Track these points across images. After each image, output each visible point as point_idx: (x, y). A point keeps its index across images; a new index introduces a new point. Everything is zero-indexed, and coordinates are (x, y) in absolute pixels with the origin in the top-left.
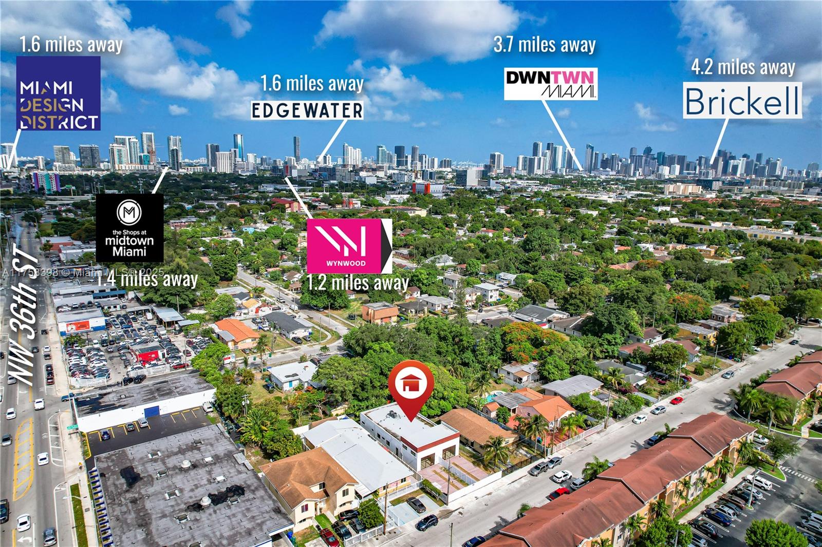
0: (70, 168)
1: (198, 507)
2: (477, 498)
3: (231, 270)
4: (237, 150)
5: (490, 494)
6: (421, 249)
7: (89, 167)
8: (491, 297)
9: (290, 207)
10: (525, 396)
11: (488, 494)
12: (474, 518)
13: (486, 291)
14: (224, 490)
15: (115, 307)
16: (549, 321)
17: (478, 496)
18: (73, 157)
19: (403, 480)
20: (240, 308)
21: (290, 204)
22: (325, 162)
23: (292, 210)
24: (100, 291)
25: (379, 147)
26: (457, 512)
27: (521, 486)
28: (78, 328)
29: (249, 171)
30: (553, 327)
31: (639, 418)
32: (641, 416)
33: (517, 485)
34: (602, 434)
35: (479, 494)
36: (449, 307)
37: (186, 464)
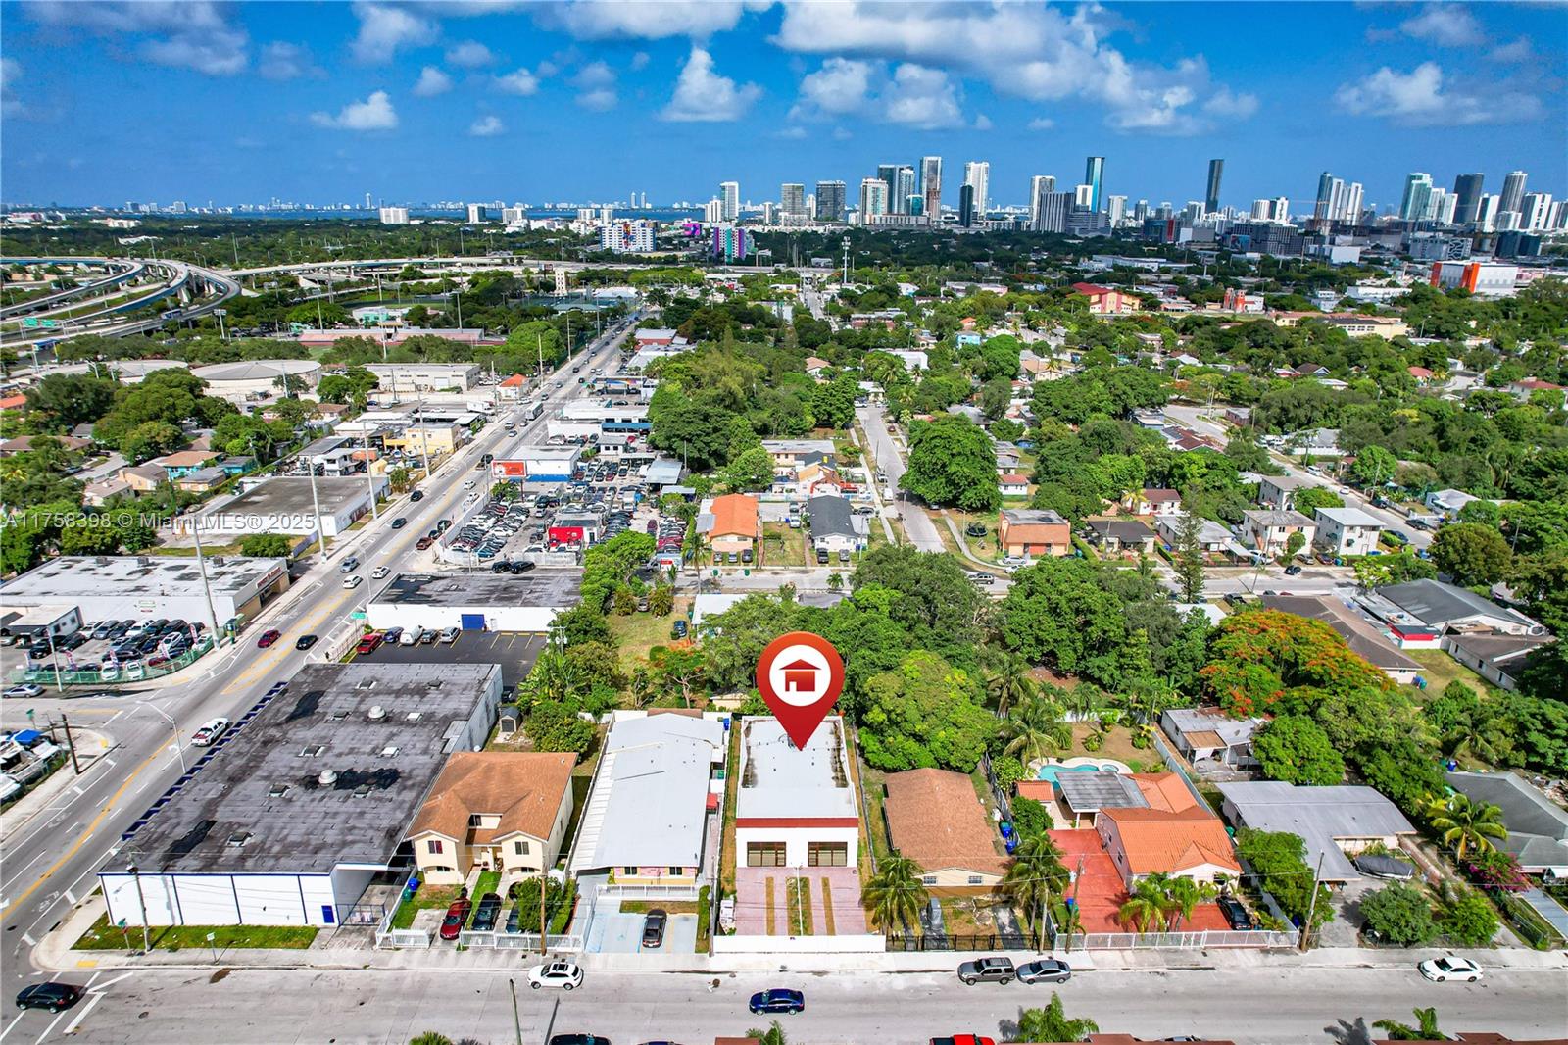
0: (800, 220)
1: (312, 783)
2: (783, 969)
3: (838, 408)
4: (1090, 189)
5: (820, 974)
6: (1275, 410)
7: (828, 219)
8: (1349, 543)
9: (1100, 301)
10: (1142, 792)
11: (815, 973)
12: (729, 1005)
13: (1338, 526)
14: (373, 770)
15: (616, 448)
16: (1451, 631)
17: (790, 967)
18: (811, 202)
19: (676, 870)
20: (785, 479)
21: (1101, 295)
22: (1272, 214)
23: (1104, 308)
24: (624, 421)
25: (1414, 178)
26: (713, 977)
27: (907, 990)
28: (508, 472)
29: (1095, 230)
30: (1452, 650)
31: (1442, 964)
32: (1455, 962)
33: (900, 983)
34: (1273, 959)
35: (795, 963)
36: (1214, 547)
37: (376, 713)
